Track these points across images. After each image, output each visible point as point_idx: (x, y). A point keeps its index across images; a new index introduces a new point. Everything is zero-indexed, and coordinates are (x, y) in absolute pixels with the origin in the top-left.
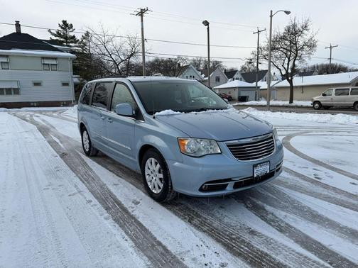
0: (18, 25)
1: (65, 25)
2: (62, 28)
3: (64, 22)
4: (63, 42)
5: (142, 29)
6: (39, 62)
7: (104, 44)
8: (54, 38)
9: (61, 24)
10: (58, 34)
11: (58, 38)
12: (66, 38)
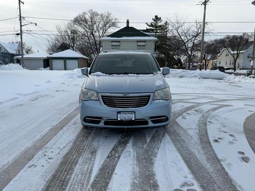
0: (128, 22)
1: (157, 19)
2: (154, 21)
3: (156, 17)
4: (154, 30)
5: (205, 15)
6: (135, 44)
7: (177, 29)
8: (149, 28)
9: (154, 18)
10: (152, 25)
11: (151, 28)
12: (156, 27)
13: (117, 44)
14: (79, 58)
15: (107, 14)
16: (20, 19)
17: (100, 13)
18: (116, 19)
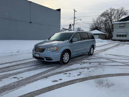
13: (123, 25)
14: (100, 34)
15: (121, 8)
16: (74, 19)
17: (116, 9)
18: (127, 11)
